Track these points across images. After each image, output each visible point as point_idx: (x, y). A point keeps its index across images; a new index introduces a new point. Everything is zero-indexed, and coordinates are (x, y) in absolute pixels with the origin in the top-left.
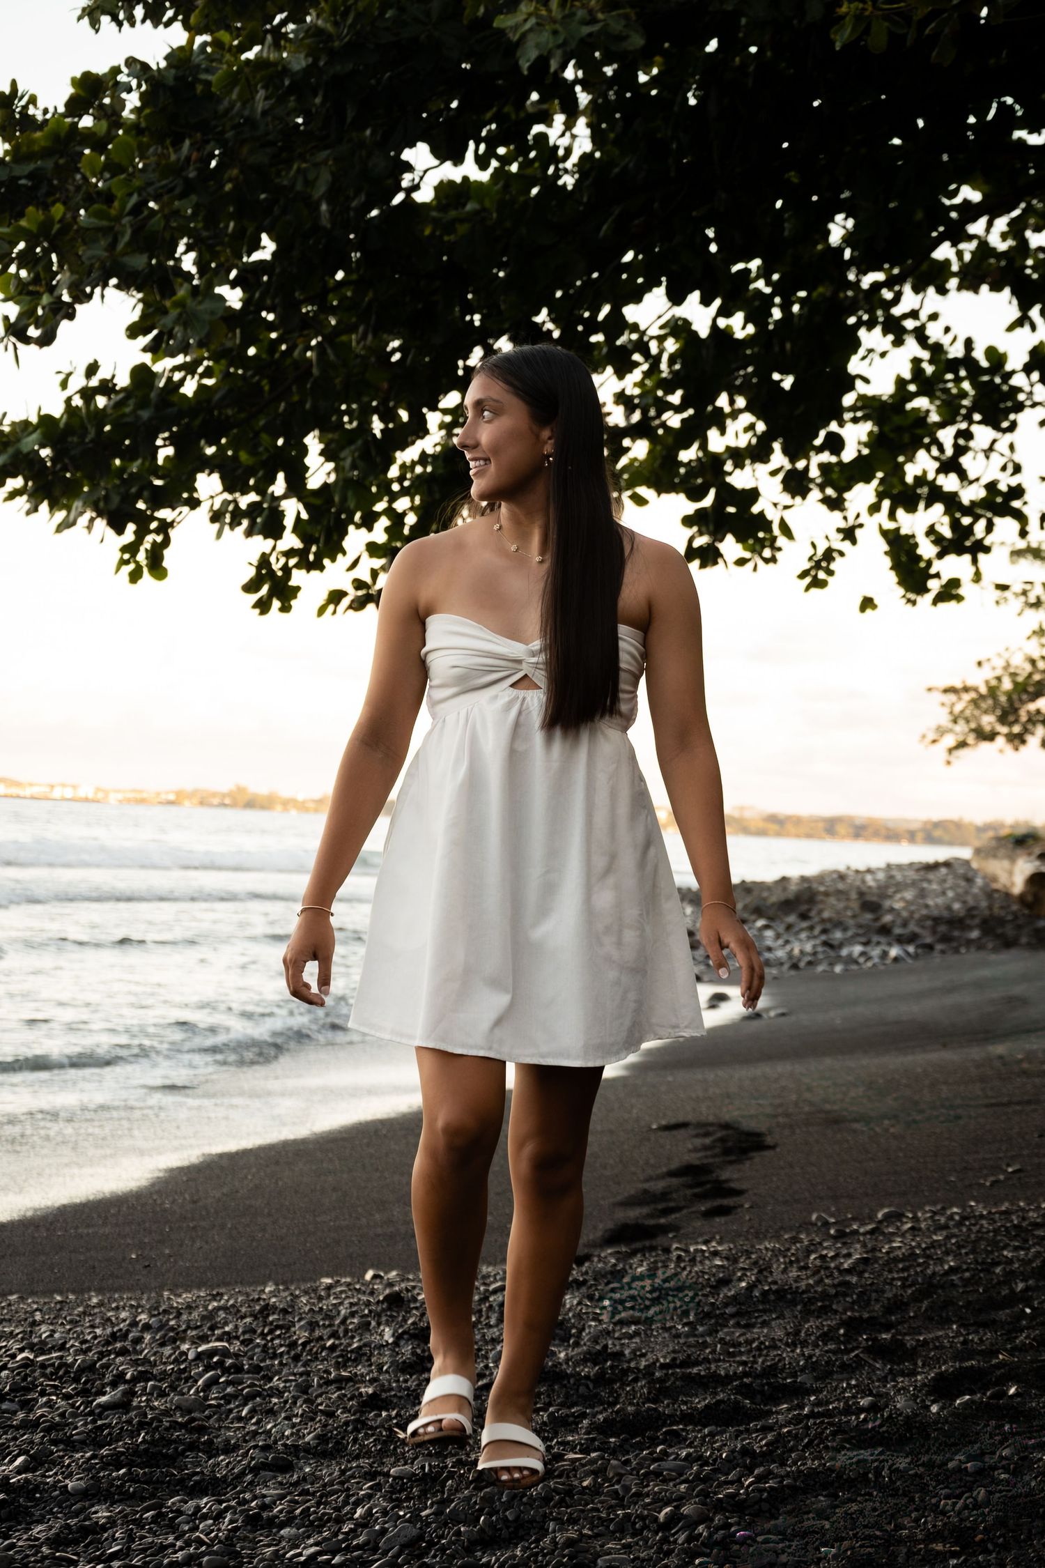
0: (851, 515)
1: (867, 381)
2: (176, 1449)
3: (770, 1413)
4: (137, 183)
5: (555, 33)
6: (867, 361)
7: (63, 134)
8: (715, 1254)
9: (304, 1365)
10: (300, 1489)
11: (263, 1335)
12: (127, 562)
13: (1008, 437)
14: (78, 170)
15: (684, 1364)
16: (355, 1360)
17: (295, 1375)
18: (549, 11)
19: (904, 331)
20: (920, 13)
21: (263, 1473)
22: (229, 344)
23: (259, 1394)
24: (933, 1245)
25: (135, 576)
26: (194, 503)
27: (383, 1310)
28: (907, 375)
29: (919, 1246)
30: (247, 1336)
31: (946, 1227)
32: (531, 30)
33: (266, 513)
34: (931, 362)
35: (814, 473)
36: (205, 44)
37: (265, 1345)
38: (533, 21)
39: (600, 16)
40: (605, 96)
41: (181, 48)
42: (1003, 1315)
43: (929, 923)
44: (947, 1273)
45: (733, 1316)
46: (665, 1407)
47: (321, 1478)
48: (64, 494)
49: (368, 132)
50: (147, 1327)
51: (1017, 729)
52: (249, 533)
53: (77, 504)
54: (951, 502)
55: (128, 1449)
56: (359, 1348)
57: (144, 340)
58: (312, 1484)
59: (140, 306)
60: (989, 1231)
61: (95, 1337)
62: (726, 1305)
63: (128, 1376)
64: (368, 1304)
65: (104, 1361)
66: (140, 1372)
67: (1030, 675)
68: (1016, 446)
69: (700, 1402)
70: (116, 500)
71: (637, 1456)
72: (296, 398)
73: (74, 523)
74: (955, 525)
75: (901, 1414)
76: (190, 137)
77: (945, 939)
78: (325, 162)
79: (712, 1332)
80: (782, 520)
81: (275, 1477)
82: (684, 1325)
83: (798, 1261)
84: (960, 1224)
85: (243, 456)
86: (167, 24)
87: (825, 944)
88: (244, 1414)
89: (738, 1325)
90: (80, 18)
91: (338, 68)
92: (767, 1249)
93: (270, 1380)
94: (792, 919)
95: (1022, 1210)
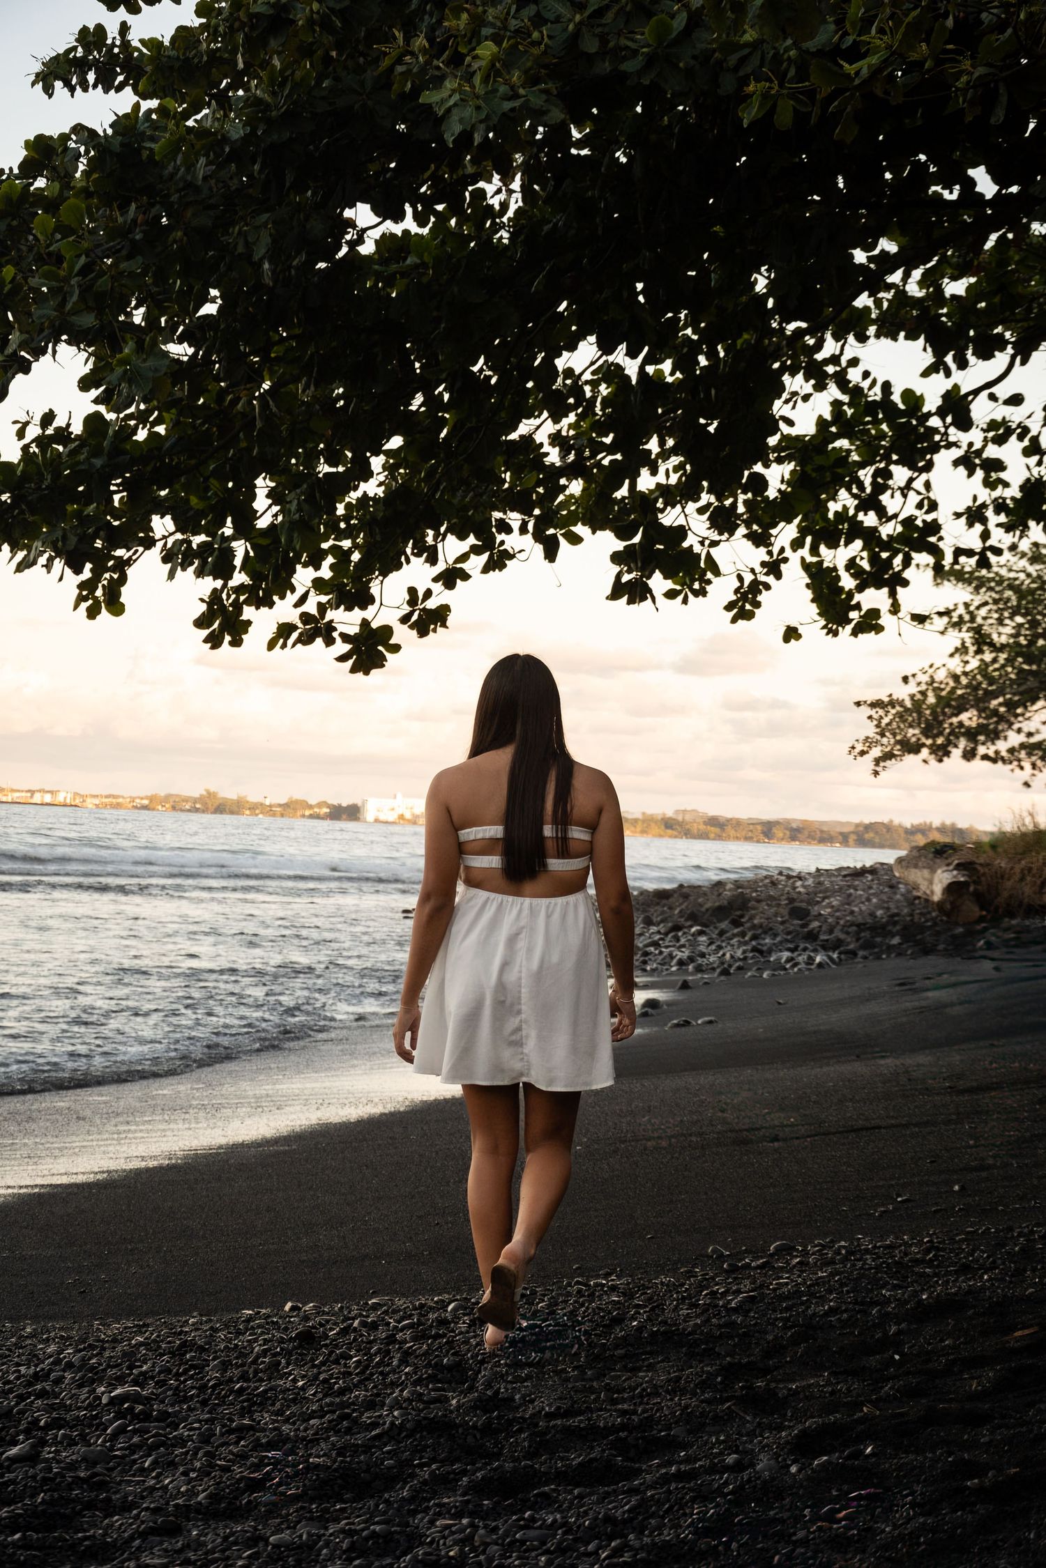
0: (776, 550)
1: (790, 423)
2: (73, 1509)
3: (637, 1473)
4: (85, 245)
5: (478, 108)
6: (791, 404)
7: (15, 198)
8: (614, 1288)
9: (209, 1412)
10: (182, 1557)
11: (178, 1375)
12: (85, 599)
13: (924, 477)
14: (30, 231)
15: (568, 1414)
16: (260, 1404)
17: (200, 1421)
18: (472, 87)
19: (826, 375)
20: (825, 91)
21: (151, 1538)
22: (179, 395)
23: (163, 1444)
24: (817, 1282)
25: (92, 613)
26: (149, 543)
27: (295, 1348)
28: (828, 416)
29: (804, 1283)
30: (162, 1377)
31: (832, 1262)
32: (455, 105)
33: (216, 553)
34: (850, 405)
35: (741, 509)
36: (150, 111)
37: (177, 1388)
38: (456, 97)
39: (522, 91)
40: (537, 158)
41: (126, 115)
42: (873, 1361)
43: (854, 928)
44: (827, 1314)
45: (622, 1358)
46: (541, 1464)
47: (204, 1544)
48: (23, 536)
49: (309, 193)
50: (70, 1365)
51: (940, 741)
52: (200, 573)
53: (38, 544)
54: (870, 537)
55: (26, 1511)
56: (265, 1391)
57: (94, 393)
58: (196, 1551)
59: (92, 359)
60: (870, 1269)
61: (18, 1378)
62: (617, 1347)
63: (42, 1423)
64: (282, 1341)
65: (21, 1406)
66: (54, 1419)
67: (953, 690)
68: (933, 485)
69: (576, 1459)
70: (73, 540)
71: (506, 1521)
72: (244, 445)
73: (34, 563)
74: (874, 559)
75: (759, 1478)
76: (136, 200)
77: (868, 945)
78: (265, 225)
79: (600, 1376)
80: (708, 554)
81: (161, 1543)
82: (574, 1369)
83: (690, 1297)
84: (845, 1259)
85: (194, 500)
86: (119, 89)
87: (754, 949)
88: (147, 1465)
89: (625, 1369)
90: (33, 84)
91: (275, 137)
92: (662, 1283)
93: (176, 1428)
94: (724, 925)
95: (905, 1244)
